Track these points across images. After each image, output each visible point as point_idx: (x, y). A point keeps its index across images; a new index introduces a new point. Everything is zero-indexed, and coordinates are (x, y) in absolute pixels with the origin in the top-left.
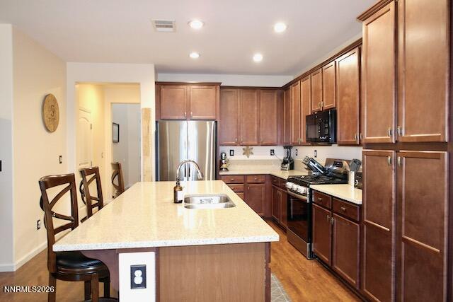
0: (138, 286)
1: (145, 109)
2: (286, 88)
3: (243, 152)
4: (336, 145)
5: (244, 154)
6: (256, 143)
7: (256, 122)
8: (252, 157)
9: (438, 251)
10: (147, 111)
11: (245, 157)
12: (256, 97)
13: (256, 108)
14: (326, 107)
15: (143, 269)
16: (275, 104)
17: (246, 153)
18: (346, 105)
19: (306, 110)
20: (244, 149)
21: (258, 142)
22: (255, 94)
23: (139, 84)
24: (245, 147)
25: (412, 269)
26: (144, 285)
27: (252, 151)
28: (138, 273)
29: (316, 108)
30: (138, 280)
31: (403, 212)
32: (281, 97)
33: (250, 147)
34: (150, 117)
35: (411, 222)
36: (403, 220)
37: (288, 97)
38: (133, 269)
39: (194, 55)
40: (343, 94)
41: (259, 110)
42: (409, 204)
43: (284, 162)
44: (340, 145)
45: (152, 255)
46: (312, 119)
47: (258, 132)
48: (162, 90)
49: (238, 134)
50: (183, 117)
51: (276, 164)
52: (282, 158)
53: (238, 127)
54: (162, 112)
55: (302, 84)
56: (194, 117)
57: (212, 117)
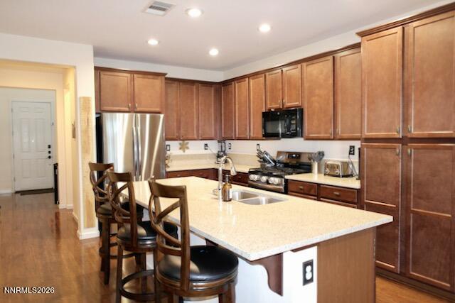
0: (308, 281)
1: (84, 98)
2: (225, 83)
3: (179, 146)
4: (302, 139)
5: (180, 149)
6: (195, 137)
7: (195, 116)
8: (187, 152)
9: (450, 216)
10: (86, 100)
11: (181, 152)
12: (195, 90)
13: (195, 102)
14: (288, 105)
15: (311, 263)
16: (213, 99)
17: (183, 147)
18: (316, 105)
19: (258, 107)
20: (180, 144)
21: (198, 136)
22: (194, 87)
23: (75, 67)
24: (181, 142)
25: (422, 233)
26: (311, 279)
27: (189, 145)
28: (309, 268)
29: (273, 106)
30: (308, 277)
31: (412, 191)
32: (218, 92)
33: (186, 142)
34: (89, 108)
35: (420, 198)
36: (412, 197)
38: (304, 266)
39: (153, 42)
40: (312, 95)
41: (198, 104)
42: (418, 185)
43: (219, 156)
44: (308, 139)
46: (269, 116)
47: (198, 127)
48: (102, 77)
49: (179, 128)
50: (127, 109)
51: (210, 158)
52: (216, 152)
53: (179, 122)
54: (102, 102)
55: (251, 81)
56: (138, 109)
57: (158, 110)
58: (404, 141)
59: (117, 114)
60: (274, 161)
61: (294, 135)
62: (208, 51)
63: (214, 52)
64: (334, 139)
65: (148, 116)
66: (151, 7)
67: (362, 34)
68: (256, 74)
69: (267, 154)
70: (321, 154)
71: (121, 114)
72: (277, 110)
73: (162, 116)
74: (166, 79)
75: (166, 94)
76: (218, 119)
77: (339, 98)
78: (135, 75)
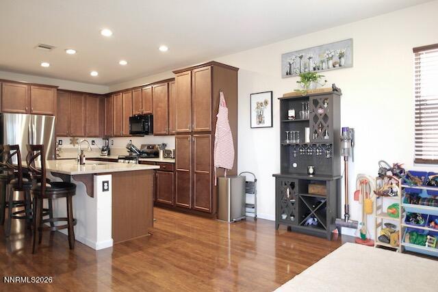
0: (106, 190)
2: (108, 95)
3: (70, 142)
4: (152, 135)
6: (83, 135)
7: (83, 119)
8: (77, 146)
11: (72, 146)
12: (83, 100)
13: (83, 108)
14: (145, 112)
15: (107, 182)
16: (98, 106)
17: (73, 142)
18: (159, 113)
19: (128, 113)
21: (85, 134)
22: (83, 98)
24: (71, 138)
25: (199, 183)
26: (108, 190)
27: (78, 141)
28: (106, 184)
29: (136, 113)
30: (106, 188)
31: (195, 161)
32: (102, 102)
33: (76, 138)
35: (198, 164)
36: (195, 164)
37: (108, 102)
38: (103, 183)
39: (45, 65)
40: (157, 107)
41: (85, 110)
43: (103, 150)
44: (155, 135)
45: (110, 176)
46: (134, 120)
47: (85, 127)
48: (4, 86)
49: (69, 127)
50: (24, 111)
51: (96, 151)
52: (101, 147)
53: (69, 123)
54: (3, 105)
55: (124, 95)
56: (34, 112)
57: (50, 113)
58: (192, 133)
59: (17, 115)
60: (139, 152)
61: (147, 133)
62: (90, 73)
63: (94, 74)
64: (168, 135)
65: (44, 117)
66: (40, 46)
67: (176, 72)
68: (127, 91)
69: (133, 146)
70: (164, 145)
71: (20, 115)
72: (139, 116)
73: (54, 117)
74: (58, 90)
75: (58, 101)
76: (102, 122)
77: (170, 109)
78: (32, 87)
